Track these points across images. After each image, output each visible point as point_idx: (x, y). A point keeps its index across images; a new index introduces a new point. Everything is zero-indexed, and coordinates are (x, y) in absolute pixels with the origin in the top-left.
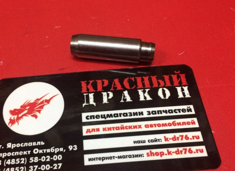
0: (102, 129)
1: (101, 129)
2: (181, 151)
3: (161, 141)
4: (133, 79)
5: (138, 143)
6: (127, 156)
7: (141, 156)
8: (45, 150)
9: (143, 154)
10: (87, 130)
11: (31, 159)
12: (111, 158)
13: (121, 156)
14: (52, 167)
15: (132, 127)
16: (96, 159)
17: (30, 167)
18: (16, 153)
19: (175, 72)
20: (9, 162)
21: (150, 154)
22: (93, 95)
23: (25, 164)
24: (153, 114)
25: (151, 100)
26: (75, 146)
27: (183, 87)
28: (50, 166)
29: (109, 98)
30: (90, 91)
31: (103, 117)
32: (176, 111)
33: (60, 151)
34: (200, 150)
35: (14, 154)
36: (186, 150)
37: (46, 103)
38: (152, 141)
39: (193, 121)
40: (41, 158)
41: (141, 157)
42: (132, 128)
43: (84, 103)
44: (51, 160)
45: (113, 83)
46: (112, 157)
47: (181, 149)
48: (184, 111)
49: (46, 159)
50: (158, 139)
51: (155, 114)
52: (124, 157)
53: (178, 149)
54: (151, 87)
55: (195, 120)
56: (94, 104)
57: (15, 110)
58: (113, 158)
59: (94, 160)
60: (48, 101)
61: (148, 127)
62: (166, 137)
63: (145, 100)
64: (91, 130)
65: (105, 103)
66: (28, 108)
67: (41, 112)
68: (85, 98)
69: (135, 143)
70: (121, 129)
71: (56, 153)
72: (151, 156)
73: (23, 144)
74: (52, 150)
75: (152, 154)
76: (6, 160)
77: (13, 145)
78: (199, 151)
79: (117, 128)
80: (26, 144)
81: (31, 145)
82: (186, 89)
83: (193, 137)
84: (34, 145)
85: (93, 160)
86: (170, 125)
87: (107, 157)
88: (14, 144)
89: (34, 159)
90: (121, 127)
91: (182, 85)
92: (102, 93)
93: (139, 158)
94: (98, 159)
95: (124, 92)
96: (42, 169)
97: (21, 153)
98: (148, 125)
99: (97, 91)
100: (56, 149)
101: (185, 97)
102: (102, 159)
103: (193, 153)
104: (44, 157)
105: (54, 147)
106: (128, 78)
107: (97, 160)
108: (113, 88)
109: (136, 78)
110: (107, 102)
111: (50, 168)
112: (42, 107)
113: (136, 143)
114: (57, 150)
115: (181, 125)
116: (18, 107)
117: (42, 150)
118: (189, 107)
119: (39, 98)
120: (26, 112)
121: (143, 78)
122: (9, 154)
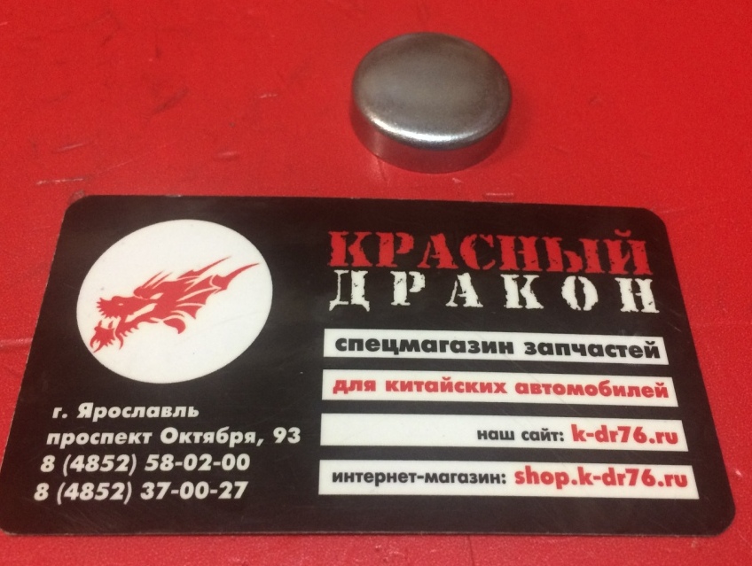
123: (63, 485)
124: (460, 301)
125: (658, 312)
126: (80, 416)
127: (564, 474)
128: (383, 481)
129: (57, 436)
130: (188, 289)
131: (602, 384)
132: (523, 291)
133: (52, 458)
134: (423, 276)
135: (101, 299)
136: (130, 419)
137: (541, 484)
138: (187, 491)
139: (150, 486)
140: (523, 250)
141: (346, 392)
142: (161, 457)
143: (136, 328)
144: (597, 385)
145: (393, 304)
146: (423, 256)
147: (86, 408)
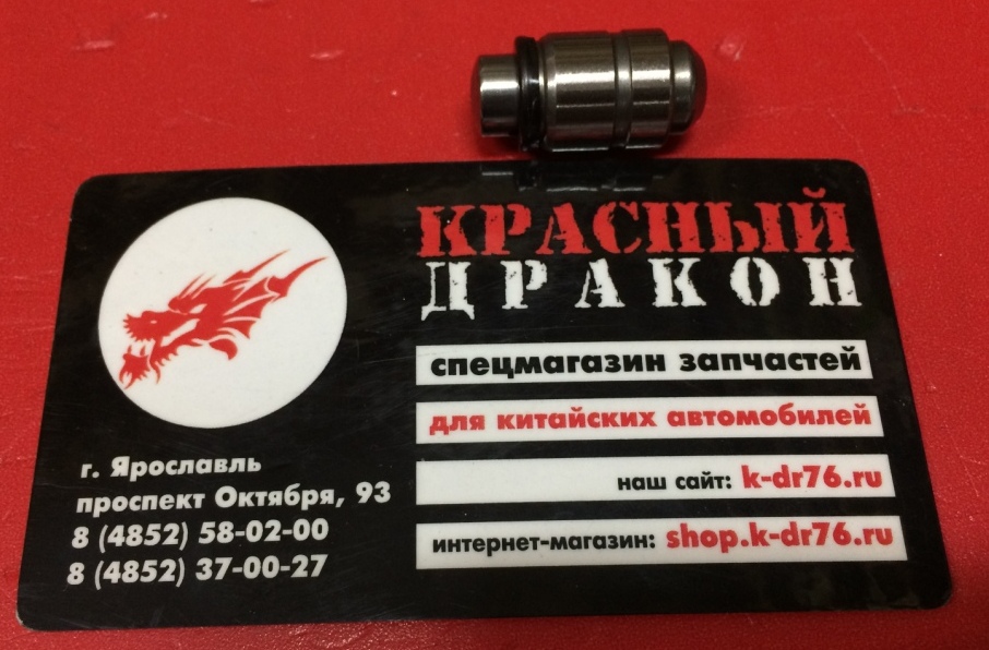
0: (496, 418)
1: (491, 420)
2: (806, 534)
3: (729, 486)
4: (633, 209)
5: (636, 488)
6: (587, 539)
7: (643, 541)
8: (261, 496)
9: (652, 537)
10: (436, 419)
11: (204, 530)
12: (523, 546)
13: (563, 539)
14: (286, 568)
15: (618, 419)
16: (462, 545)
17: (200, 562)
18: (146, 499)
19: (807, 191)
20: (117, 537)
21: (679, 537)
22: (468, 271)
23: (182, 548)
24: (705, 368)
25: (700, 307)
26: (384, 486)
27: (834, 261)
28: (281, 564)
29: (530, 287)
30: (452, 253)
31: (502, 367)
32: (798, 362)
33: (323, 502)
34: (878, 532)
35: (138, 503)
36: (823, 527)
37: (272, 294)
38: (693, 483)
39: (860, 410)
40: (244, 529)
41: (645, 546)
42: (615, 425)
43: (427, 302)
44: (284, 538)
45: (552, 220)
46: (526, 542)
47: (804, 523)
48: (830, 365)
49: (267, 532)
50: (716, 478)
51: (714, 367)
52: (576, 543)
53: (793, 525)
54: (702, 250)
55: (871, 403)
56: (470, 310)
57: (147, 315)
58: (531, 543)
59: (454, 549)
60: (281, 286)
61: (681, 423)
62: (751, 471)
63: (676, 304)
64: (449, 422)
65: (513, 308)
66: (198, 309)
67: (253, 330)
68: (433, 284)
69: (624, 487)
70: (573, 425)
71: (305, 511)
72: (686, 544)
73: (174, 463)
74: (289, 496)
75: (689, 538)
76: (106, 527)
77: (135, 465)
78: (874, 538)
79: (557, 421)
80: (187, 466)
81: (208, 470)
82: (843, 267)
83: (857, 476)
84: (217, 470)
85: (450, 550)
86: (769, 418)
87: (508, 541)
88: (138, 461)
89: (216, 530)
90: (571, 416)
91: (831, 249)
92: (503, 263)
93: (634, 549)
94: (471, 545)
95: (593, 266)
96: (250, 575)
97: (165, 502)
98: (681, 415)
99: (483, 253)
100: (306, 493)
101: (840, 303)
102: (486, 547)
103: (852, 544)
104: (256, 523)
105: (297, 486)
106: (612, 206)
107: (467, 549)
108: (550, 247)
109: (646, 205)
110: (522, 303)
111: (280, 573)
112: (255, 310)
113: (628, 488)
114: (310, 497)
115: (812, 422)
116: (161, 306)
117: (250, 494)
118: (852, 348)
119: (246, 269)
120: (190, 326)
121: (674, 209)
122: (120, 504)
123: (102, 563)
124: (595, 299)
125: (859, 304)
126: (115, 474)
127: (731, 533)
128: (496, 549)
129: (89, 501)
130: (239, 296)
131: (783, 408)
132: (678, 282)
133: (85, 530)
134: (544, 267)
135: (128, 316)
136: (176, 476)
137: (701, 547)
138: (252, 568)
139: (206, 562)
140: (678, 222)
141: (446, 433)
142: (217, 525)
143: (175, 354)
144: (776, 410)
145: (504, 307)
146: (544, 237)
147: (120, 464)
